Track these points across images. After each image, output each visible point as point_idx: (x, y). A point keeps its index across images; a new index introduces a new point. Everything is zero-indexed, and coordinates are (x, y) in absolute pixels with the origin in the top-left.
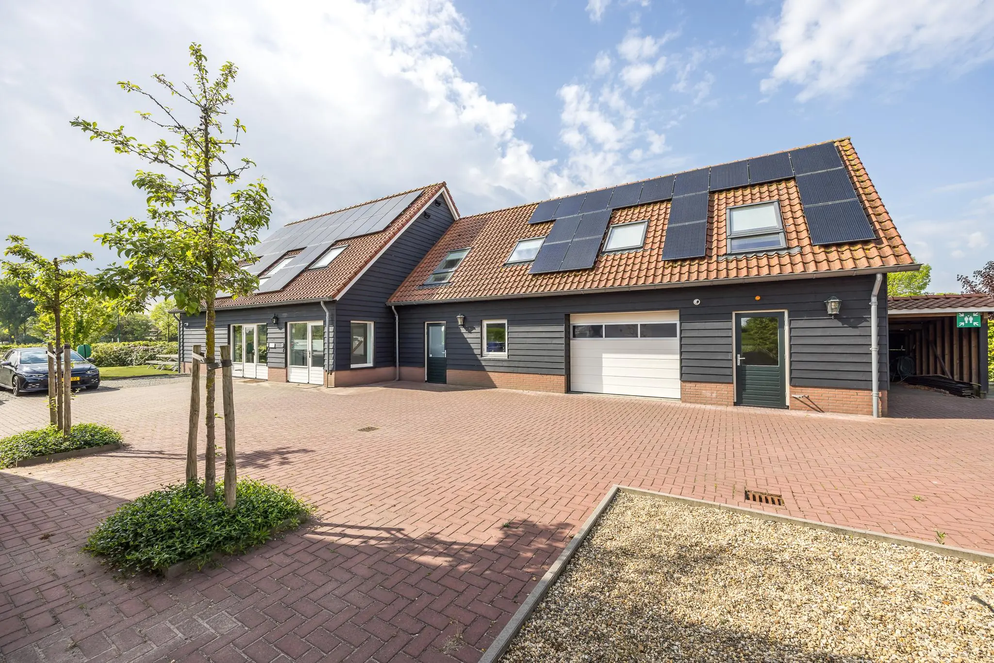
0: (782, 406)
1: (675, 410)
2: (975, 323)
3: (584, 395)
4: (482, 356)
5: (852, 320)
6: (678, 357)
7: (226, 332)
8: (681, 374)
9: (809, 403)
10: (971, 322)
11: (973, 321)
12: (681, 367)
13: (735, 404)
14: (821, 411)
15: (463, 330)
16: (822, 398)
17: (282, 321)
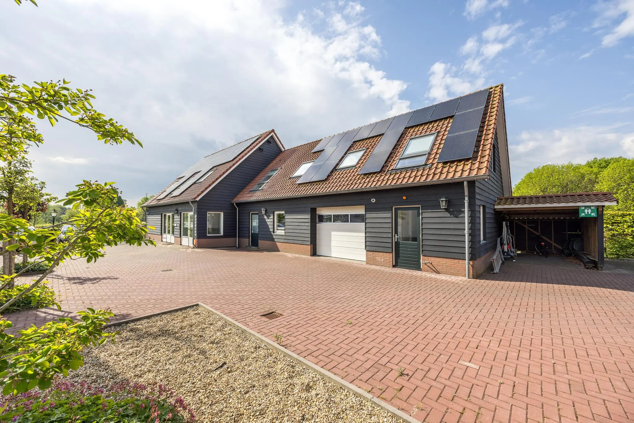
0: (418, 268)
1: (364, 269)
2: (592, 214)
3: (321, 257)
4: (274, 233)
5: (455, 212)
6: (363, 234)
7: (160, 218)
8: (366, 246)
9: (432, 267)
10: (590, 213)
11: (591, 213)
12: (366, 242)
13: (394, 266)
14: (438, 273)
15: (265, 217)
16: (439, 264)
17: (179, 212)
